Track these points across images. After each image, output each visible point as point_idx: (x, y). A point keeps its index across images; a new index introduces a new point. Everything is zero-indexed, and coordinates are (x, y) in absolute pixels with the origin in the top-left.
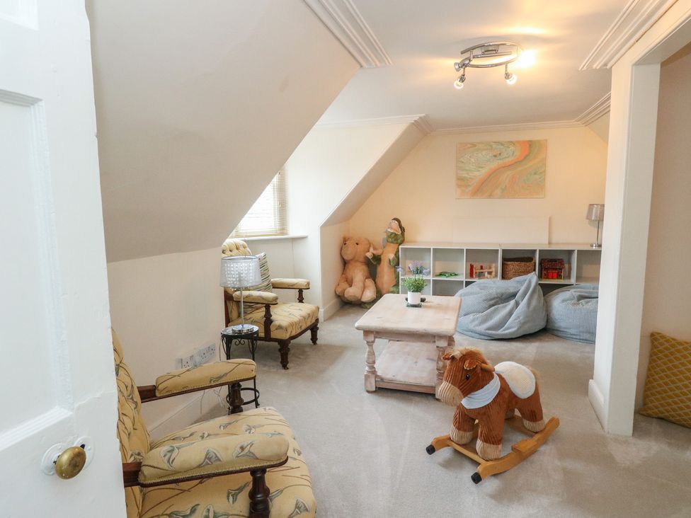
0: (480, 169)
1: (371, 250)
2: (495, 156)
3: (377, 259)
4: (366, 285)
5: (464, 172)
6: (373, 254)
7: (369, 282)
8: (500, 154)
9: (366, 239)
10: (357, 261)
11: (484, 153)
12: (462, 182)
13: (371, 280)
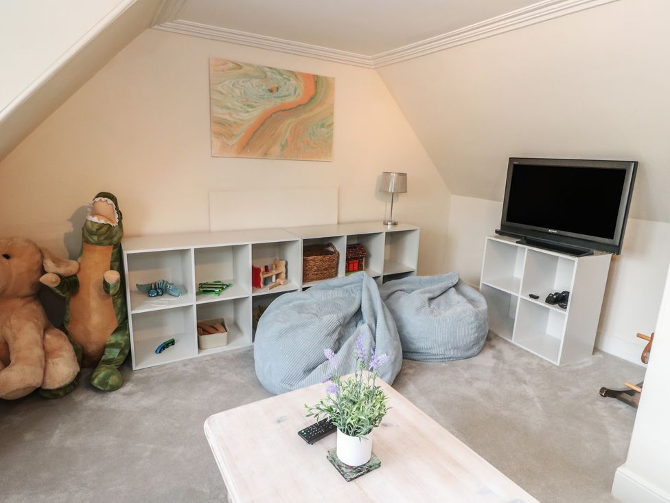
0: (250, 110)
1: (49, 265)
2: (271, 91)
3: (71, 284)
4: (48, 346)
5: (225, 111)
6: (60, 275)
7: (56, 339)
8: (278, 88)
9: (29, 241)
10: (15, 296)
11: (255, 81)
12: (221, 128)
13: (57, 331)
